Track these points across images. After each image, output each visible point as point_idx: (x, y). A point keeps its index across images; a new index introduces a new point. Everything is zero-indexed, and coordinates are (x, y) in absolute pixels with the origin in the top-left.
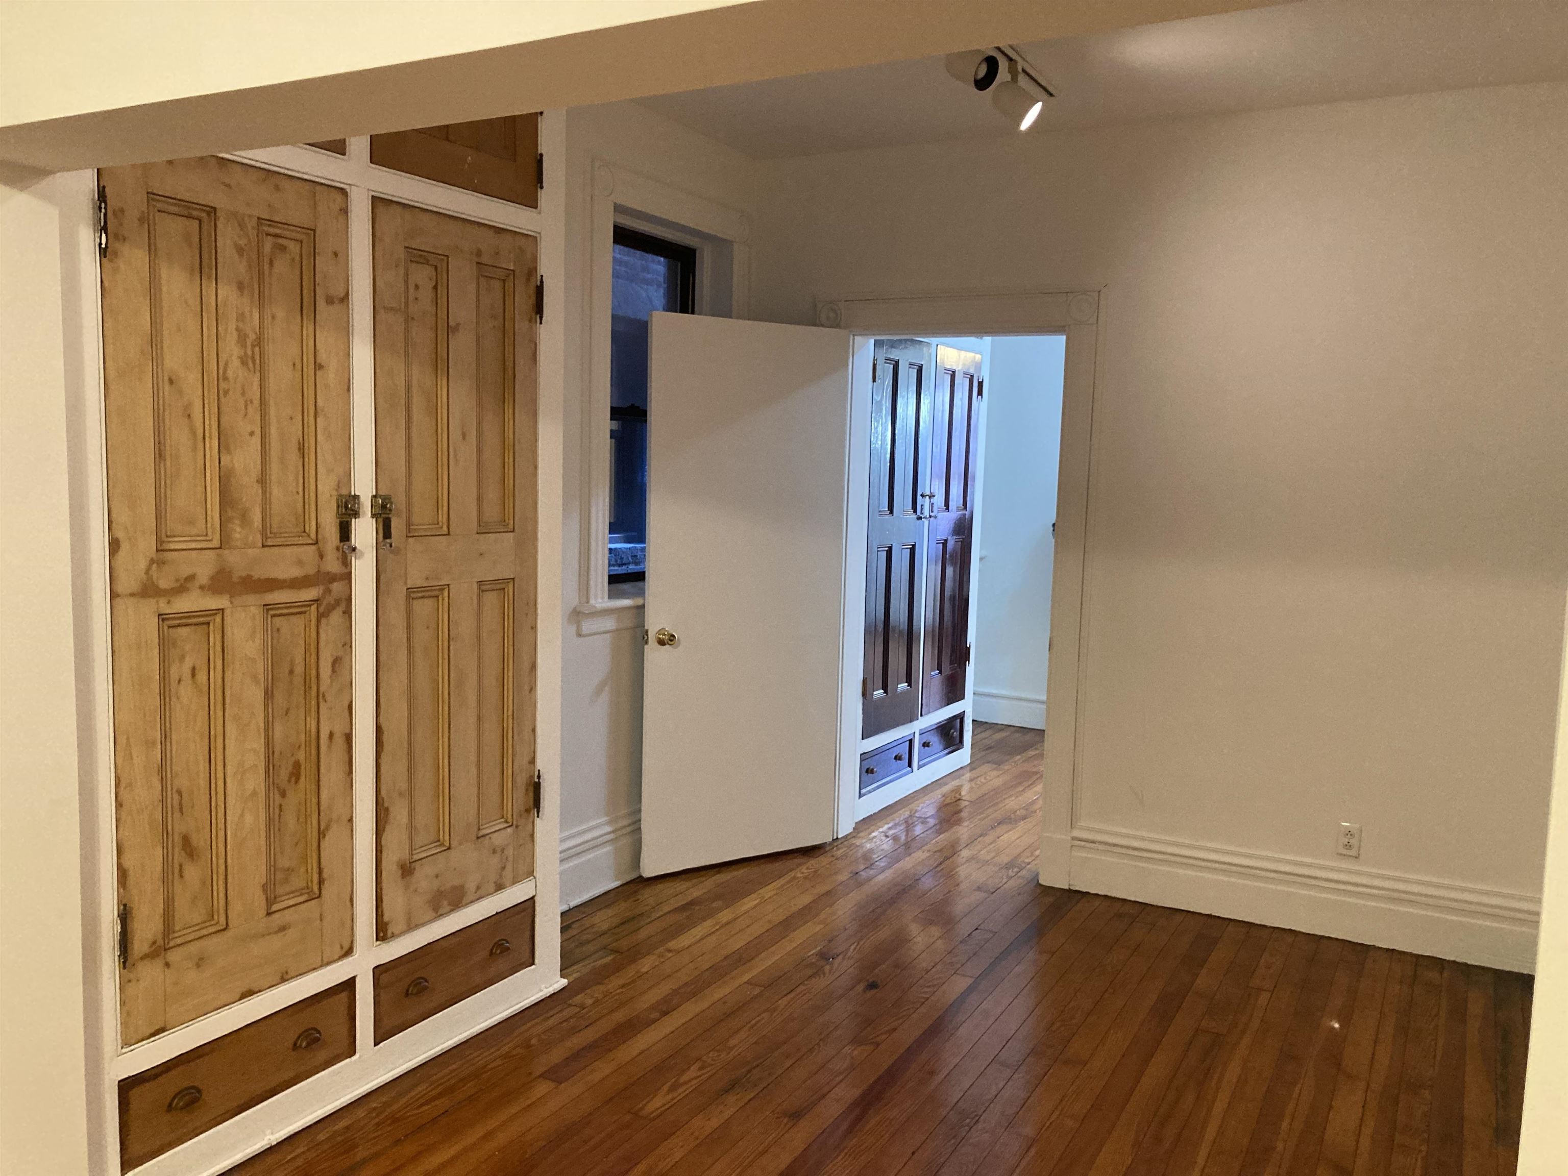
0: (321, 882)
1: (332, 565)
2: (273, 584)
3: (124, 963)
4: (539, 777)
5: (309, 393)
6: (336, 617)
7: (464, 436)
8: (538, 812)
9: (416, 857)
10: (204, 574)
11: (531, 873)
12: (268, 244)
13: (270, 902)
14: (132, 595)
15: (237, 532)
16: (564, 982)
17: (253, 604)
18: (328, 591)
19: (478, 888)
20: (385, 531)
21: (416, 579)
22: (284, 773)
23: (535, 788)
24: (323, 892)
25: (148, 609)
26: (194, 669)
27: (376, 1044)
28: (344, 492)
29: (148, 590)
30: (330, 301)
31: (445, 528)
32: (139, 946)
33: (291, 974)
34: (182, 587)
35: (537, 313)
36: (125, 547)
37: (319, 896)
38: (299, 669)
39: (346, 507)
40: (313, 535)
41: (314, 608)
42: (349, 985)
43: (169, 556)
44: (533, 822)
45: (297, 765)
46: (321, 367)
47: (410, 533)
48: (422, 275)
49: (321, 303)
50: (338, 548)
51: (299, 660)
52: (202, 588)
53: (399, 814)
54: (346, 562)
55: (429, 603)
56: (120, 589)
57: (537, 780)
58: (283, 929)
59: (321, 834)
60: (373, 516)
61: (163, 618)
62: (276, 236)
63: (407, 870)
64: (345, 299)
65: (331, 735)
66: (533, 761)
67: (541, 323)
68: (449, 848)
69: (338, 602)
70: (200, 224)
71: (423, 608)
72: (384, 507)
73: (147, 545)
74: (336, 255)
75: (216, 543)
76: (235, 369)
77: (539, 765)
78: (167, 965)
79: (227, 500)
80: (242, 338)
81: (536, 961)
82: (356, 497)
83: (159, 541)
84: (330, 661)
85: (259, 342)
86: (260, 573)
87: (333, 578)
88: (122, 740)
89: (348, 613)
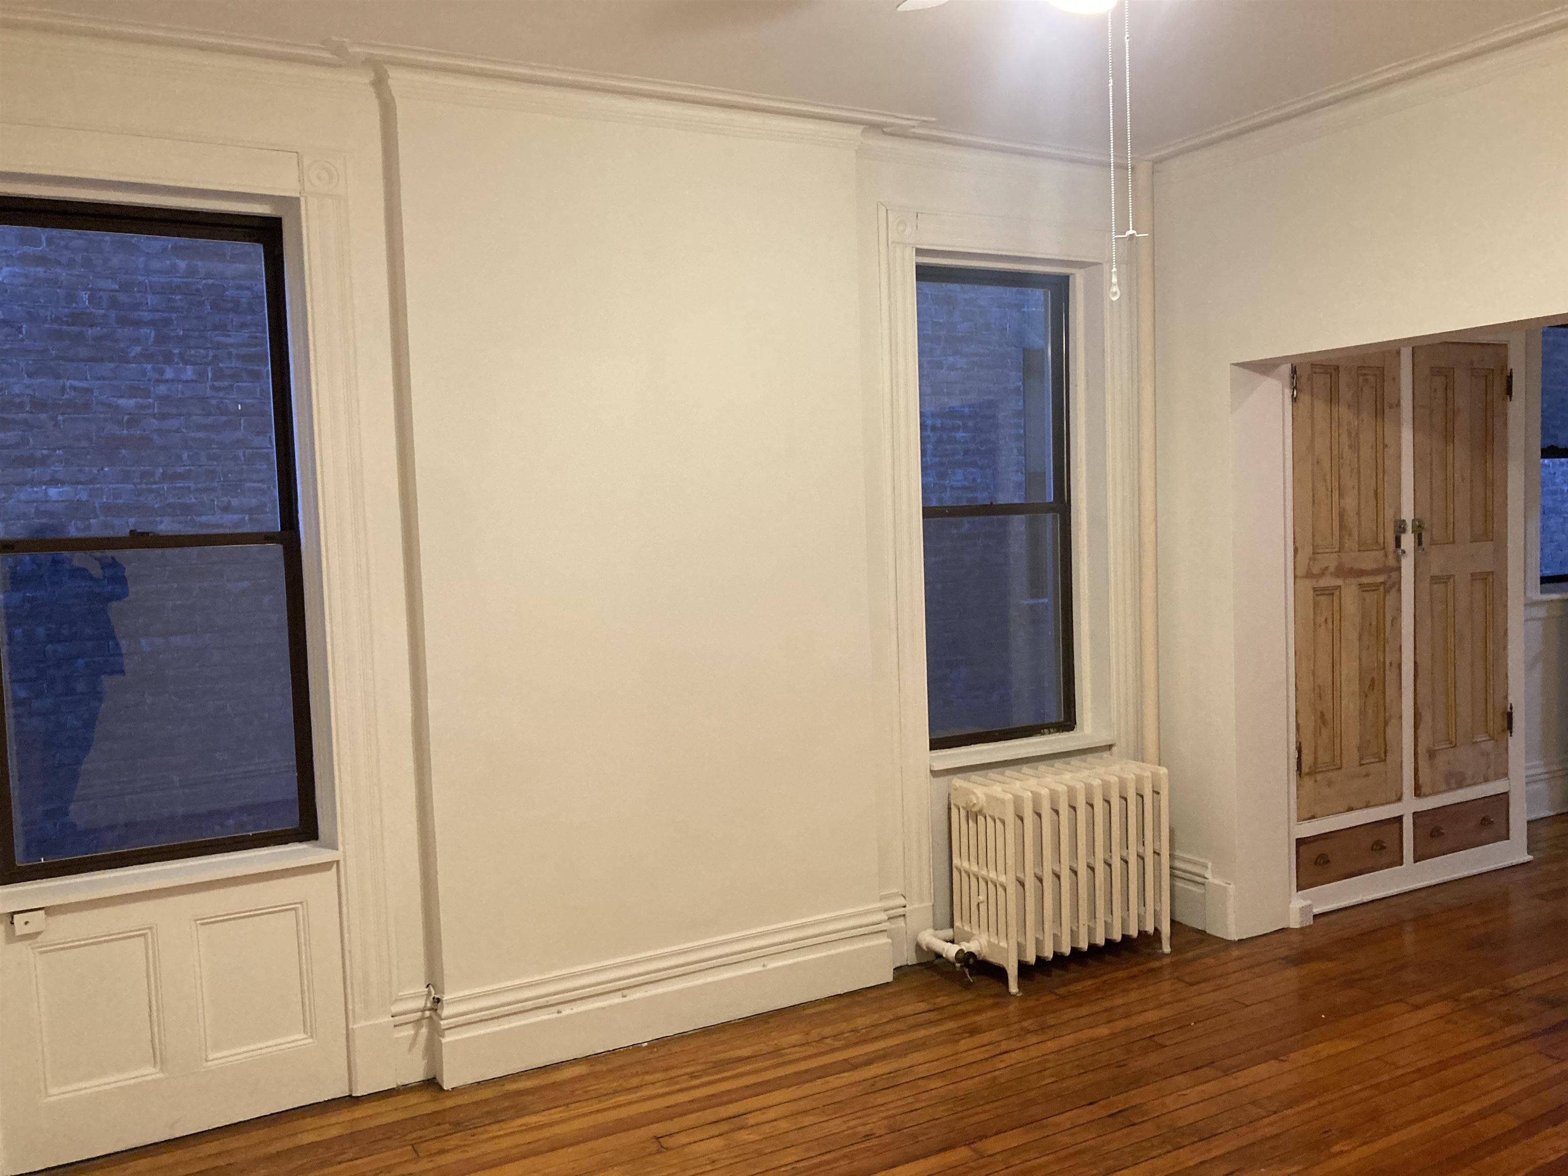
0: (1385, 752)
1: (1391, 562)
2: (1361, 573)
3: (1300, 774)
4: (1511, 708)
5: (1380, 460)
6: (1393, 593)
7: (1463, 480)
8: (1511, 733)
9: (1436, 748)
10: (1332, 566)
11: (1506, 775)
12: (1361, 378)
13: (1361, 759)
14: (1303, 577)
15: (1348, 544)
16: (1529, 858)
17: (1354, 581)
18: (1390, 577)
19: (1473, 777)
20: (1419, 541)
21: (1435, 571)
22: (1368, 682)
23: (1509, 717)
24: (1388, 757)
25: (1308, 584)
26: (1326, 619)
27: (1415, 861)
28: (1398, 518)
29: (1309, 575)
30: (1391, 407)
31: (1451, 539)
32: (1305, 769)
33: (1372, 804)
34: (1322, 574)
35: (1507, 394)
36: (1299, 551)
37: (1385, 760)
38: (1374, 623)
39: (1400, 527)
40: (1382, 545)
41: (1382, 588)
42: (1399, 819)
43: (1318, 556)
44: (1507, 740)
45: (1373, 680)
46: (1386, 446)
47: (1433, 543)
48: (1439, 381)
49: (1387, 410)
50: (1394, 552)
51: (1374, 617)
52: (1331, 574)
53: (1427, 716)
54: (1399, 560)
55: (1442, 586)
56: (1299, 574)
57: (1509, 710)
58: (1367, 775)
59: (1386, 724)
60: (1413, 532)
61: (1315, 589)
62: (1365, 375)
63: (1432, 754)
64: (1398, 404)
65: (1391, 663)
66: (1506, 698)
67: (1511, 400)
68: (1455, 746)
69: (1394, 583)
70: (1331, 377)
71: (1439, 588)
72: (1420, 526)
73: (1309, 550)
74: (1394, 379)
75: (1337, 549)
76: (1346, 451)
77: (1511, 699)
78: (1316, 781)
79: (1342, 526)
80: (1350, 435)
81: (1510, 837)
82: (1404, 521)
83: (1314, 549)
84: (1391, 618)
85: (1357, 435)
86: (1357, 566)
87: (1392, 570)
88: (1298, 653)
89: (1399, 590)
